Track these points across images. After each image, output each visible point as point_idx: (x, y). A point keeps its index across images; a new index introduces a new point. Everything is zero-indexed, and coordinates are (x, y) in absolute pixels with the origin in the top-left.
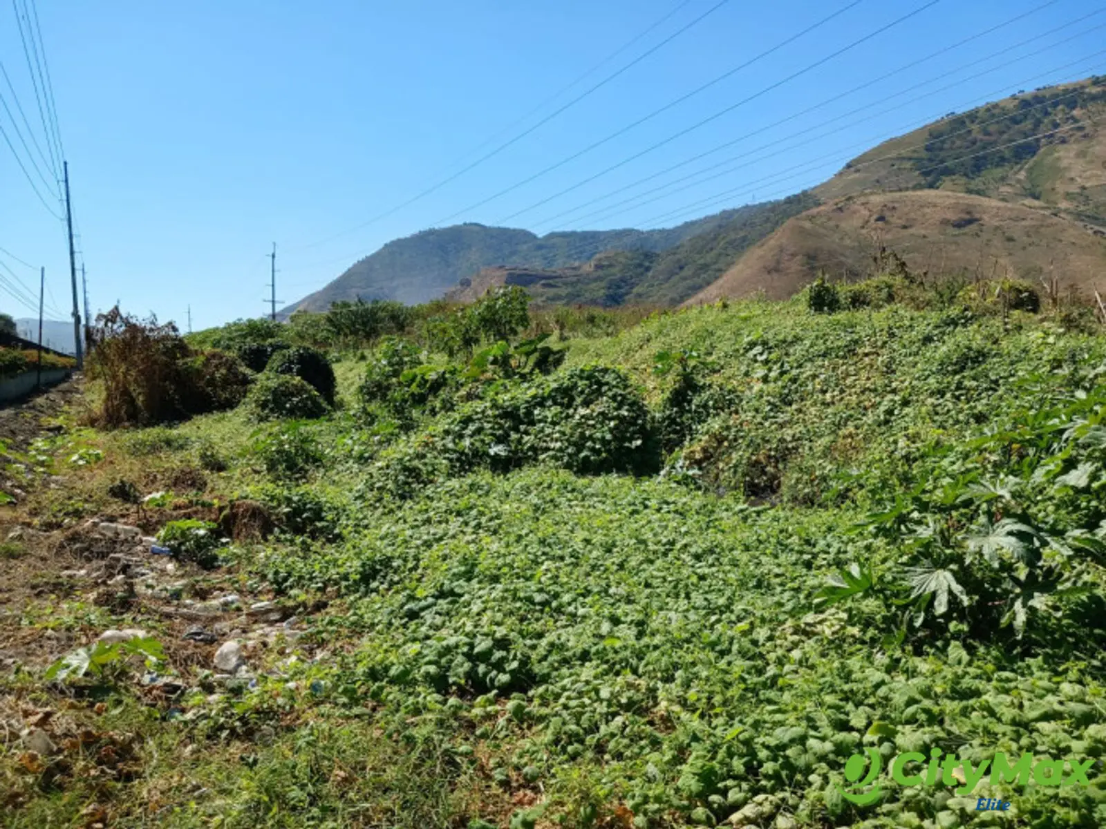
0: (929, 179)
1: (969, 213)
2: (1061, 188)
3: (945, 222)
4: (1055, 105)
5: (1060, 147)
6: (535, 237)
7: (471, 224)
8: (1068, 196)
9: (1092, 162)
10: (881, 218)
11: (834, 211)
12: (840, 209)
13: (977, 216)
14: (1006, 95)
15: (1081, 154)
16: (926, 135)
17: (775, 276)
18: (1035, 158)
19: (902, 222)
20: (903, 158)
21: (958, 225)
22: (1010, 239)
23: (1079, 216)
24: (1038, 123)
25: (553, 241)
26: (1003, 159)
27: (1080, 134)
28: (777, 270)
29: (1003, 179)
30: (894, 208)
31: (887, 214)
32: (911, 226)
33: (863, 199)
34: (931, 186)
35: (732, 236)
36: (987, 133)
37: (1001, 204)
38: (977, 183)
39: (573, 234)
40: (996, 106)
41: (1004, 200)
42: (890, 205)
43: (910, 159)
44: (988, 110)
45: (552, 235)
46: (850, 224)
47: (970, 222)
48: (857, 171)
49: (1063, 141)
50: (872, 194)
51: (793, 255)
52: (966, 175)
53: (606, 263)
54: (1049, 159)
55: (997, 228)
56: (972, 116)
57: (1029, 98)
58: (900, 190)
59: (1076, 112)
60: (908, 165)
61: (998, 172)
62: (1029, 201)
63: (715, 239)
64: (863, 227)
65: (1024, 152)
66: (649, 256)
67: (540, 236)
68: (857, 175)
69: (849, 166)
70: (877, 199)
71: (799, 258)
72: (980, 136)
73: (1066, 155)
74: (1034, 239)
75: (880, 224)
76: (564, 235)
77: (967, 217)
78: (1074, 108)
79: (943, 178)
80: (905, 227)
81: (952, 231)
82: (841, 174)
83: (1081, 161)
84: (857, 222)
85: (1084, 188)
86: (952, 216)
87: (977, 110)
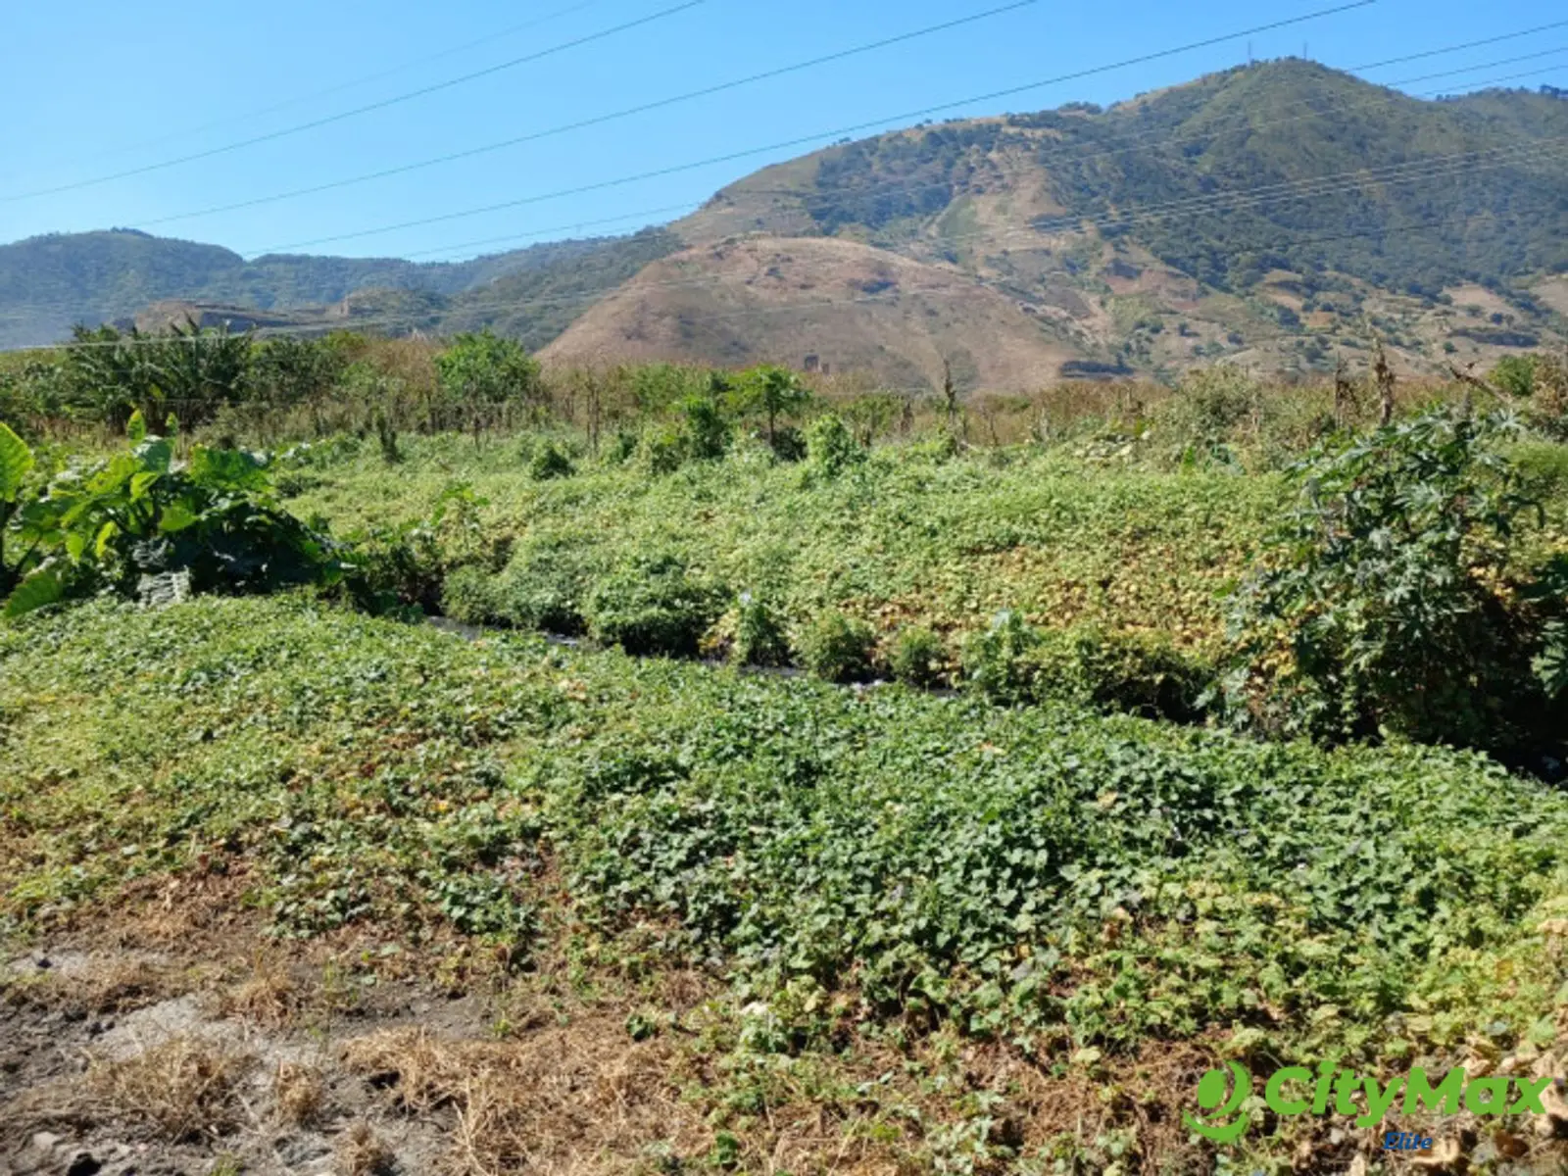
0: (824, 224)
1: (881, 274)
2: (981, 250)
3: (854, 284)
4: (969, 144)
5: (975, 198)
6: (238, 259)
7: (125, 231)
8: (989, 261)
9: (1012, 220)
10: (772, 272)
11: (710, 256)
12: (719, 255)
13: (890, 279)
14: (912, 123)
15: (1001, 209)
16: (816, 165)
17: (639, 343)
18: (949, 209)
19: (801, 280)
20: (788, 193)
21: (871, 289)
22: (932, 313)
23: (1005, 288)
24: (950, 164)
25: (272, 267)
26: (911, 207)
27: (997, 183)
28: (641, 336)
29: (913, 233)
30: (789, 260)
31: (782, 267)
32: (812, 286)
33: (748, 244)
34: (827, 233)
35: (562, 280)
36: (890, 171)
37: (915, 264)
38: (882, 235)
39: (303, 260)
40: (899, 135)
41: (917, 259)
42: (785, 255)
43: (798, 195)
44: (890, 140)
45: (269, 259)
46: (733, 276)
47: (884, 286)
48: (731, 204)
49: (980, 191)
50: (759, 237)
51: (662, 315)
52: (868, 224)
53: (367, 306)
54: (965, 212)
55: (916, 297)
56: (872, 144)
57: (937, 131)
58: (796, 236)
59: (993, 155)
60: (797, 202)
61: (905, 223)
62: (947, 266)
63: (535, 283)
64: (749, 283)
65: (936, 200)
66: (434, 300)
67: (248, 258)
68: (730, 210)
69: (719, 196)
70: (767, 244)
71: (667, 320)
72: (882, 174)
73: (984, 208)
74: (959, 314)
75: (772, 280)
76: (289, 260)
77: (879, 279)
78: (989, 150)
79: (841, 225)
80: (803, 287)
81: (860, 296)
82: (708, 206)
83: (1001, 218)
84: (740, 274)
85: (1005, 252)
86: (863, 276)
87: (877, 139)
